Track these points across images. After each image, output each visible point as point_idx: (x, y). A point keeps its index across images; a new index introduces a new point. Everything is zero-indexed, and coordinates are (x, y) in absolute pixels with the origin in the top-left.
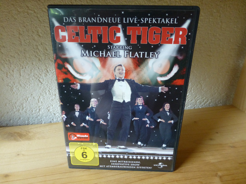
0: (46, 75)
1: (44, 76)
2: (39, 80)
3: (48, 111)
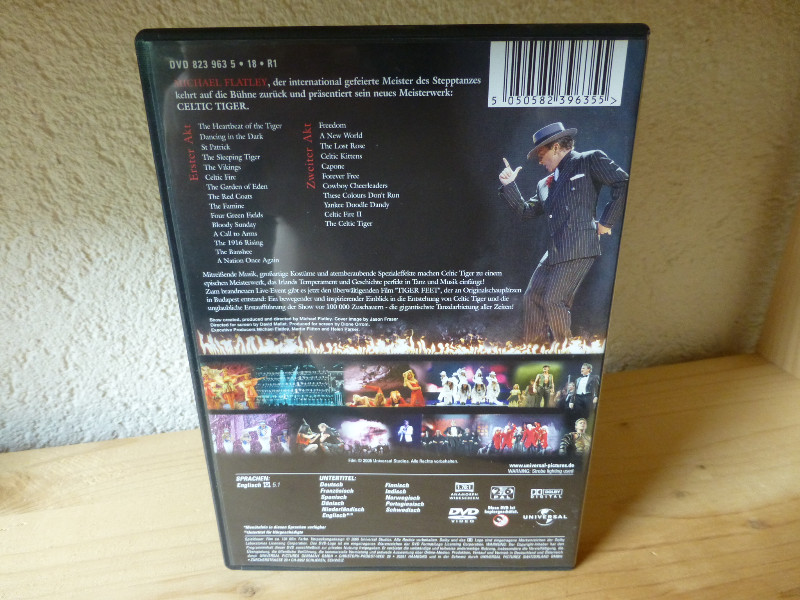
0: (83, 272)
1: (78, 273)
2: (59, 288)
3: (101, 394)
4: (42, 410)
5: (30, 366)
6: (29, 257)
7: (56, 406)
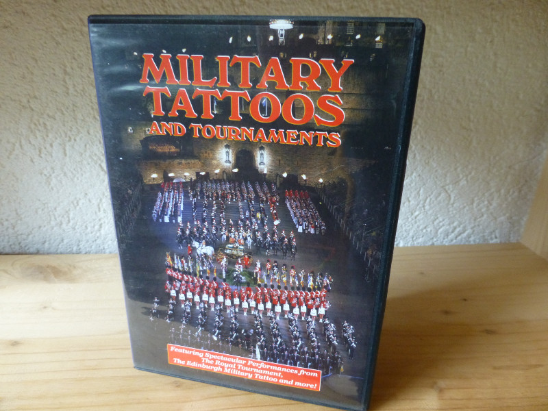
4: (84, 234)
5: (80, 208)
6: (86, 146)
7: (92, 233)
